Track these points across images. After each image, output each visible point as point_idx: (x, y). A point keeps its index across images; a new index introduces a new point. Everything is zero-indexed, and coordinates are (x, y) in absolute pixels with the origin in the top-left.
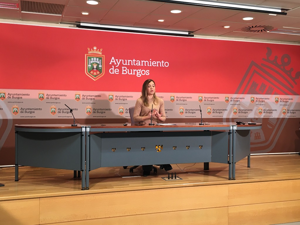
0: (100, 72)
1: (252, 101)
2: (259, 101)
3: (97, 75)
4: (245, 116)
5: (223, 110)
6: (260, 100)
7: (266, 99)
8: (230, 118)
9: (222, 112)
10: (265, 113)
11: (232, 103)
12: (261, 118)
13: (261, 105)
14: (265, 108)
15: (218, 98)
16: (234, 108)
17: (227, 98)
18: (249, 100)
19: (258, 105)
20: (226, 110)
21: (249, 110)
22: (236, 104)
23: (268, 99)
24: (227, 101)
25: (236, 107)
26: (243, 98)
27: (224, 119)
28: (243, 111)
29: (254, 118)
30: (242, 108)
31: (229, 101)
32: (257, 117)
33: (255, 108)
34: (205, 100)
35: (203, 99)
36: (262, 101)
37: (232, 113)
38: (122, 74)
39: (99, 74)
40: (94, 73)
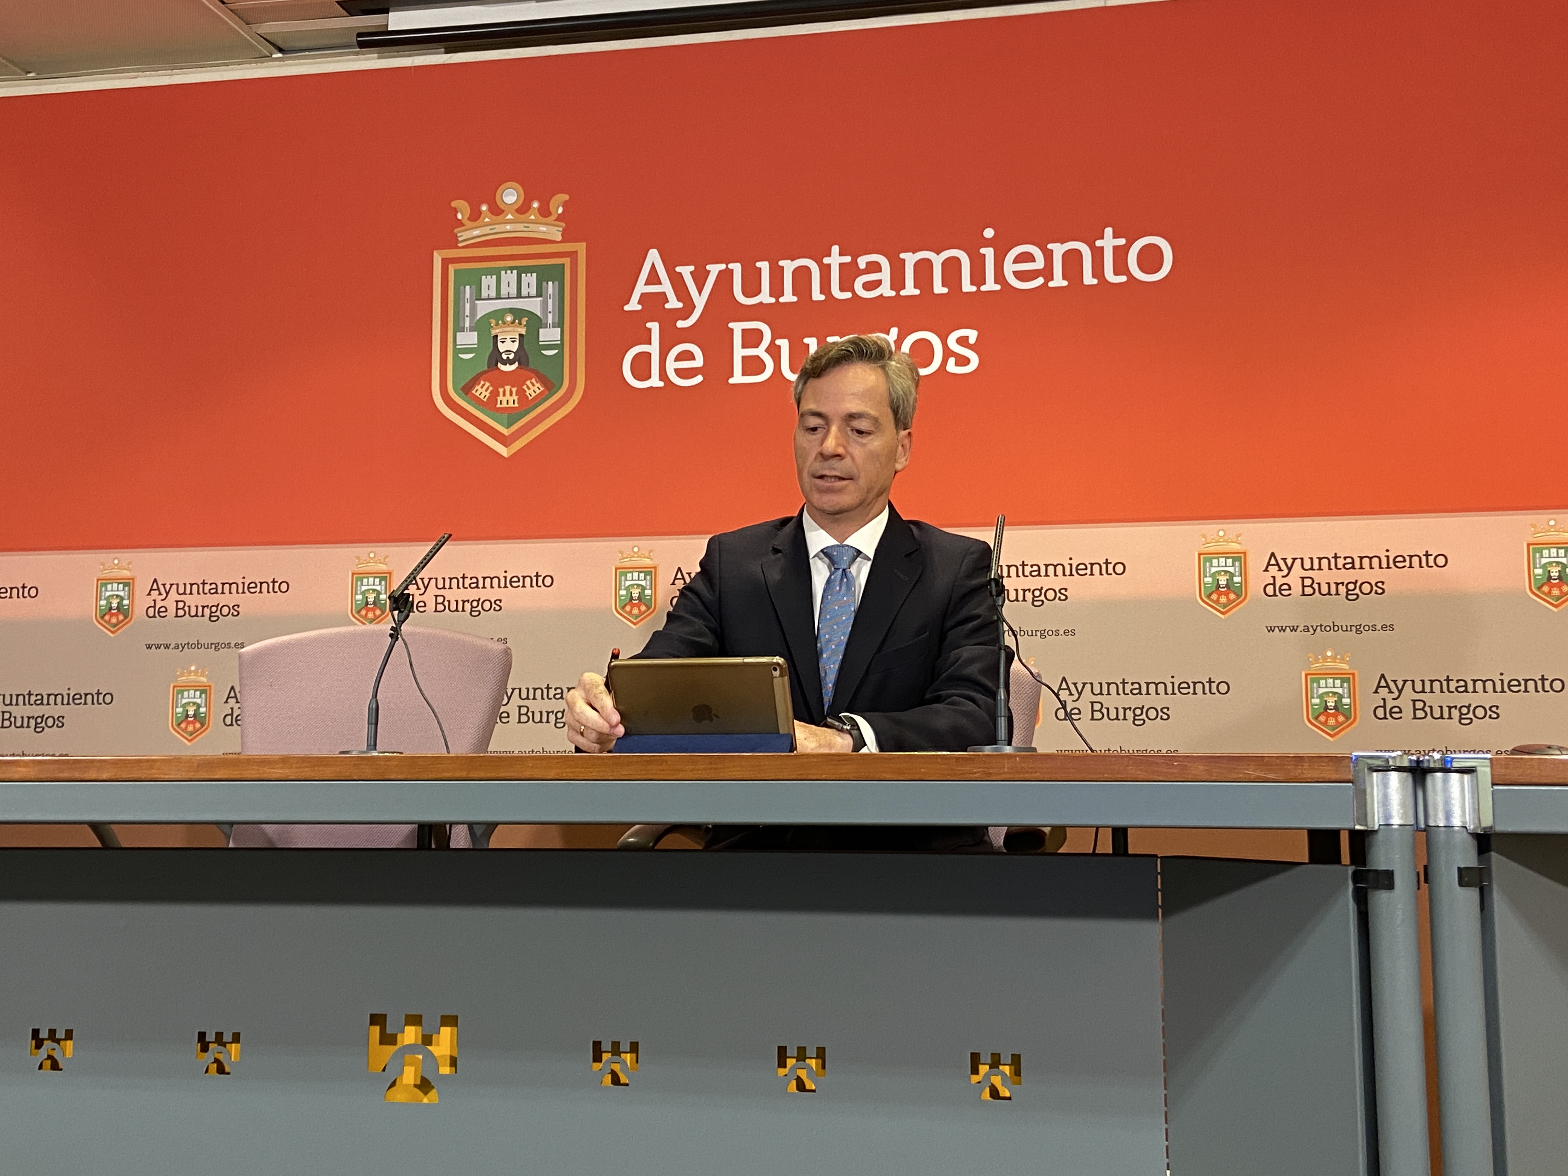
0: (550, 386)
3: (526, 404)
38: (731, 381)
39: (540, 399)
40: (501, 390)
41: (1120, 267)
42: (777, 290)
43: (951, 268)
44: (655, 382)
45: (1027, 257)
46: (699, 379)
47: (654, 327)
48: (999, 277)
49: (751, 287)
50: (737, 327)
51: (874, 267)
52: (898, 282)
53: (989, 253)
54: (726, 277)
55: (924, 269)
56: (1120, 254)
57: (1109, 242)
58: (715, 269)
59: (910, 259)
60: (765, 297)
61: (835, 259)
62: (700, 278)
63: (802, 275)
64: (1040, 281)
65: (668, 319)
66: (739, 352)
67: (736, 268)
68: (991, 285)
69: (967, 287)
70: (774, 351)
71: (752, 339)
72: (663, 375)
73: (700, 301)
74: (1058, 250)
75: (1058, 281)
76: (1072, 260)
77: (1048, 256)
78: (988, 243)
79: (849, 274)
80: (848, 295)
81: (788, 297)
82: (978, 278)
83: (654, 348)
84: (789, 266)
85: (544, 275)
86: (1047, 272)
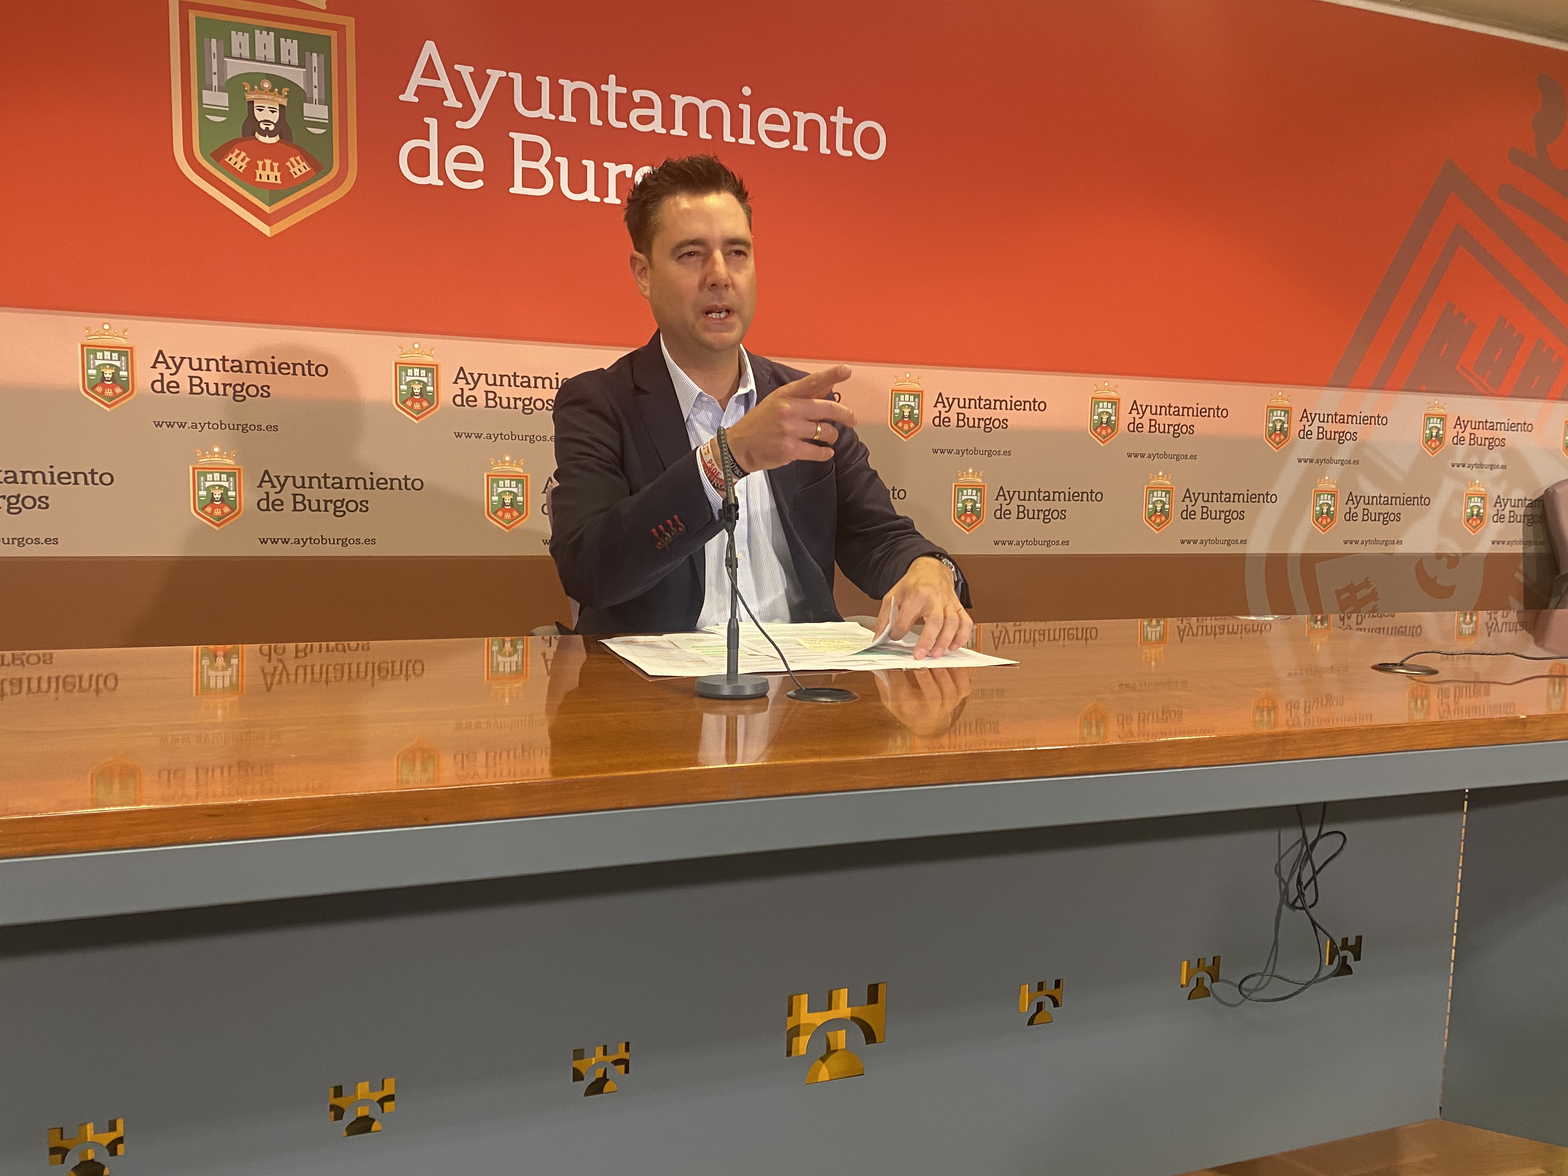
0: (318, 167)
1: (1435, 440)
2: (1473, 438)
3: (289, 184)
4: (1386, 543)
5: (1254, 498)
6: (1480, 434)
7: (1512, 427)
8: (1294, 556)
9: (1241, 515)
10: (1501, 518)
11: (1308, 448)
12: (1476, 557)
13: (1481, 466)
14: (1504, 485)
15: (1220, 412)
16: (1321, 486)
17: (1278, 415)
18: (1415, 434)
19: (1466, 469)
20: (1268, 497)
21: (1408, 501)
22: (1331, 461)
23: (1526, 427)
24: (1279, 434)
25: (1330, 477)
26: (1379, 420)
27: (1256, 557)
28: (1374, 509)
29: (1439, 556)
30: (1370, 490)
31: (1294, 432)
32: (1453, 547)
33: (1449, 486)
34: (1136, 427)
35: (1125, 419)
36: (1492, 444)
37: (1308, 522)
38: (512, 190)
39: (305, 180)
40: (260, 163)
41: (848, 144)
42: (557, 107)
43: (714, 115)
44: (433, 179)
45: (774, 120)
46: (479, 184)
47: (433, 123)
48: (754, 134)
49: (532, 100)
50: (518, 138)
51: (647, 103)
52: (668, 121)
53: (746, 108)
54: (505, 85)
55: (691, 112)
56: (849, 131)
57: (840, 119)
58: (495, 75)
59: (680, 101)
60: (544, 112)
61: (612, 88)
62: (481, 83)
63: (580, 97)
64: (786, 143)
65: (447, 118)
66: (520, 164)
67: (517, 78)
68: (746, 139)
69: (728, 137)
70: (553, 167)
71: (532, 152)
72: (442, 174)
73: (481, 105)
74: (802, 118)
75: (800, 146)
76: (812, 128)
77: (794, 121)
78: (745, 100)
79: (625, 105)
80: (624, 125)
81: (567, 116)
82: (737, 131)
83: (432, 145)
84: (569, 86)
85: (307, 46)
86: (792, 136)
